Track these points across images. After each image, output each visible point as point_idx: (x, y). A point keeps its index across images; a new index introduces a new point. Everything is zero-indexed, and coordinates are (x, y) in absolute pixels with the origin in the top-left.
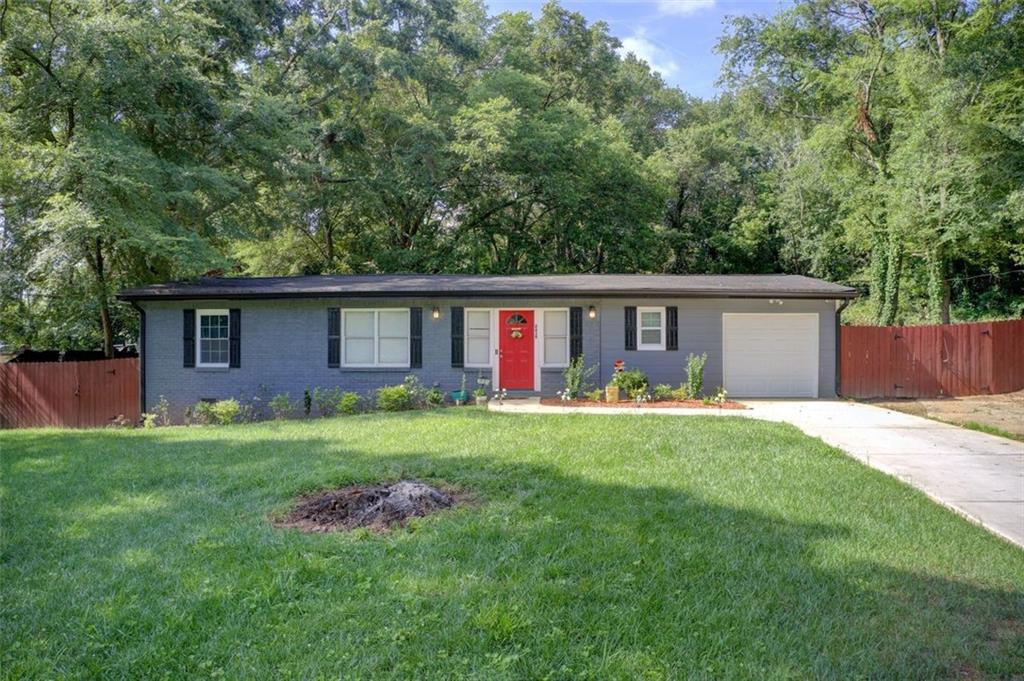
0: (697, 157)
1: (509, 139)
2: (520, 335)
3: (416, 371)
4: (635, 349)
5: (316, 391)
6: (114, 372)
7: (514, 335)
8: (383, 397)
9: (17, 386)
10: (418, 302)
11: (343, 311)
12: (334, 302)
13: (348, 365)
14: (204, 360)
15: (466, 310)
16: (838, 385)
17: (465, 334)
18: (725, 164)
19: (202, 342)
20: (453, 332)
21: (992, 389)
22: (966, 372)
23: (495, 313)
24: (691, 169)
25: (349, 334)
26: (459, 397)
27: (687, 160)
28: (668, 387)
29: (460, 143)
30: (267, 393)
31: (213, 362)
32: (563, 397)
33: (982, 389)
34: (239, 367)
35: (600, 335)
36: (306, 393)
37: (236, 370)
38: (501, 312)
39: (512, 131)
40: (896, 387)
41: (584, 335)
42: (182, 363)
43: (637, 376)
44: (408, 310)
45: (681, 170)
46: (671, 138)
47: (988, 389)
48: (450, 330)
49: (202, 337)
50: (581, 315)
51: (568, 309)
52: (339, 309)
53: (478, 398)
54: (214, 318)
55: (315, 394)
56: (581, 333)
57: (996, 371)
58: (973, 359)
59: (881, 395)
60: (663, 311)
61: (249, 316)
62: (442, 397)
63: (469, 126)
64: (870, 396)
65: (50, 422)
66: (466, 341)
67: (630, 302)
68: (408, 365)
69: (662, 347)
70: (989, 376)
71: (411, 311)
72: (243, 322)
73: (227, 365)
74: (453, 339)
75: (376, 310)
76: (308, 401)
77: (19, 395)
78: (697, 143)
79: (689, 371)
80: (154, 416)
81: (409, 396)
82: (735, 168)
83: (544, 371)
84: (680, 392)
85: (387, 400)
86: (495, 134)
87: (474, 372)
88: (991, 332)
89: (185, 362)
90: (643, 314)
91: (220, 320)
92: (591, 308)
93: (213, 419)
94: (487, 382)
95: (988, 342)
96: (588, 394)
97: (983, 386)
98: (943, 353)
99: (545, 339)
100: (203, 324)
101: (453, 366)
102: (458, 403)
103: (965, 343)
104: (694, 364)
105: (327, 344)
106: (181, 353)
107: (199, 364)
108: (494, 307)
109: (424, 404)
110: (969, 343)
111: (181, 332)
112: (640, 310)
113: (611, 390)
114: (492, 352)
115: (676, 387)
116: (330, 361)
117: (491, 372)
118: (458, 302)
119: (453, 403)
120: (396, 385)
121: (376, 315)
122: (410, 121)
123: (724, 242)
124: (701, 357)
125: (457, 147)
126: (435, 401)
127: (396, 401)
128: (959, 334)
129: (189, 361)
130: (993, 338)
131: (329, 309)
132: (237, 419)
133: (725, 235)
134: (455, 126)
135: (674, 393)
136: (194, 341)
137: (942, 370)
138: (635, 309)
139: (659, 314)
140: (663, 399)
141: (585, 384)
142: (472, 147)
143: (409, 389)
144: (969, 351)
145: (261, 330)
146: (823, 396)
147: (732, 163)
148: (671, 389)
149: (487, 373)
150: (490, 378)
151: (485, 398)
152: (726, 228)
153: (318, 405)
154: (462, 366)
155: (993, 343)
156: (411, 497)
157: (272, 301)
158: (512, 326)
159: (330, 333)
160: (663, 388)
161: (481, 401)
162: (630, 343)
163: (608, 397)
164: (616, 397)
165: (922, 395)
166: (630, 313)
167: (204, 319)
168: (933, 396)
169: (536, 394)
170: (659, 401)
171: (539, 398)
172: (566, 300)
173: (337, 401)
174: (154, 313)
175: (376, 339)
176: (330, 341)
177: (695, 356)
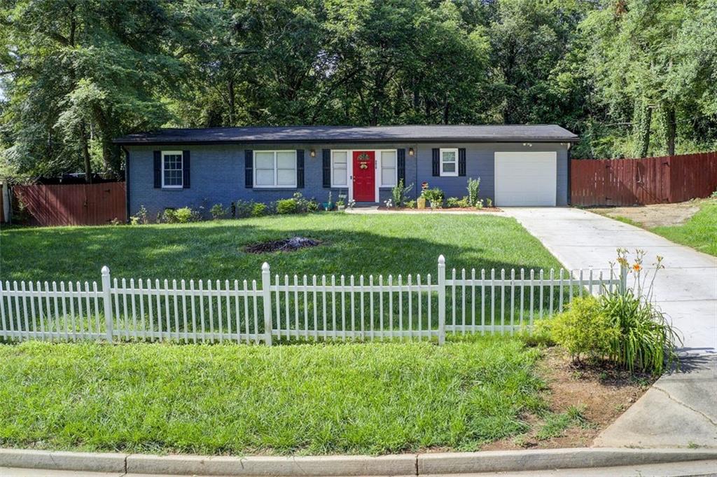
0: (522, 22)
1: (365, 21)
2: (366, 167)
3: (301, 190)
4: (439, 175)
5: (239, 203)
6: (109, 191)
7: (362, 167)
8: (280, 206)
9: (45, 200)
10: (302, 147)
11: (254, 152)
12: (248, 147)
13: (257, 187)
14: (165, 184)
15: (332, 151)
16: (569, 197)
17: (332, 166)
18: (545, 27)
19: (165, 171)
20: (324, 165)
21: (669, 200)
22: (652, 188)
23: (350, 153)
24: (518, 31)
25: (258, 167)
26: (327, 206)
27: (514, 24)
28: (457, 199)
29: (331, 23)
30: (208, 205)
31: (172, 184)
32: (388, 204)
33: (664, 200)
34: (189, 188)
35: (417, 167)
36: (233, 204)
37: (187, 190)
38: (354, 152)
39: (367, 16)
40: (607, 199)
41: (406, 166)
42: (153, 185)
43: (437, 192)
44: (296, 151)
45: (509, 32)
46: (502, 5)
47: (667, 199)
48: (322, 164)
49: (165, 168)
50: (404, 154)
51: (396, 150)
52: (252, 151)
53: (339, 207)
54: (173, 157)
55: (238, 204)
56: (404, 165)
57: (673, 188)
58: (657, 181)
59: (597, 205)
60: (456, 151)
61: (195, 154)
62: (316, 206)
63: (337, 11)
64: (590, 205)
65: (68, 223)
66: (332, 170)
67: (436, 146)
68: (296, 186)
69: (456, 174)
70: (668, 192)
71: (298, 152)
72: (191, 159)
73: (181, 187)
74: (324, 170)
75: (275, 151)
76: (234, 208)
77: (47, 206)
78: (522, 10)
79: (469, 189)
80: (137, 219)
81: (297, 205)
82: (552, 30)
83: (381, 190)
84: (464, 202)
85: (283, 208)
86: (355, 17)
87: (336, 191)
88: (669, 164)
89: (155, 184)
90: (443, 153)
91: (176, 158)
92: (411, 149)
93: (175, 220)
94: (345, 197)
95: (667, 169)
96: (405, 203)
97: (664, 198)
98: (637, 176)
99: (382, 169)
100: (165, 160)
101: (324, 187)
102: (326, 209)
103: (652, 170)
104: (473, 184)
105: (244, 173)
106: (152, 179)
107: (163, 186)
108: (349, 149)
109: (306, 210)
110: (655, 170)
111: (152, 166)
112: (442, 150)
113: (421, 201)
114: (349, 178)
115: (460, 199)
116: (246, 184)
117: (348, 191)
118: (326, 146)
119: (324, 210)
120: (288, 198)
121: (275, 153)
122: (295, 12)
123: (543, 90)
124: (477, 180)
125: (329, 26)
126: (313, 208)
127: (289, 208)
128: (649, 164)
129: (157, 184)
130: (671, 167)
131: (245, 151)
132: (190, 219)
133: (544, 84)
134: (328, 10)
135: (459, 202)
136: (160, 171)
137: (637, 188)
138: (439, 150)
139: (454, 153)
140: (452, 206)
141: (405, 197)
142: (339, 26)
143: (296, 201)
144: (655, 175)
145: (203, 164)
146: (559, 204)
147: (551, 26)
148: (458, 200)
149: (345, 191)
150: (348, 194)
151: (343, 206)
152: (545, 78)
153: (240, 211)
154: (330, 187)
155: (671, 170)
156: (299, 242)
157: (209, 146)
158: (361, 161)
159: (247, 166)
160: (452, 200)
161: (341, 209)
162: (436, 172)
163: (419, 206)
164: (424, 205)
165: (624, 204)
166: (436, 153)
167: (166, 157)
168: (631, 204)
169: (376, 204)
170: (450, 207)
171: (377, 207)
172: (395, 145)
173: (252, 209)
174: (135, 154)
175: (275, 170)
176: (246, 171)
177: (472, 180)
